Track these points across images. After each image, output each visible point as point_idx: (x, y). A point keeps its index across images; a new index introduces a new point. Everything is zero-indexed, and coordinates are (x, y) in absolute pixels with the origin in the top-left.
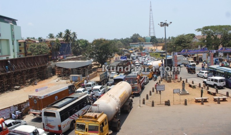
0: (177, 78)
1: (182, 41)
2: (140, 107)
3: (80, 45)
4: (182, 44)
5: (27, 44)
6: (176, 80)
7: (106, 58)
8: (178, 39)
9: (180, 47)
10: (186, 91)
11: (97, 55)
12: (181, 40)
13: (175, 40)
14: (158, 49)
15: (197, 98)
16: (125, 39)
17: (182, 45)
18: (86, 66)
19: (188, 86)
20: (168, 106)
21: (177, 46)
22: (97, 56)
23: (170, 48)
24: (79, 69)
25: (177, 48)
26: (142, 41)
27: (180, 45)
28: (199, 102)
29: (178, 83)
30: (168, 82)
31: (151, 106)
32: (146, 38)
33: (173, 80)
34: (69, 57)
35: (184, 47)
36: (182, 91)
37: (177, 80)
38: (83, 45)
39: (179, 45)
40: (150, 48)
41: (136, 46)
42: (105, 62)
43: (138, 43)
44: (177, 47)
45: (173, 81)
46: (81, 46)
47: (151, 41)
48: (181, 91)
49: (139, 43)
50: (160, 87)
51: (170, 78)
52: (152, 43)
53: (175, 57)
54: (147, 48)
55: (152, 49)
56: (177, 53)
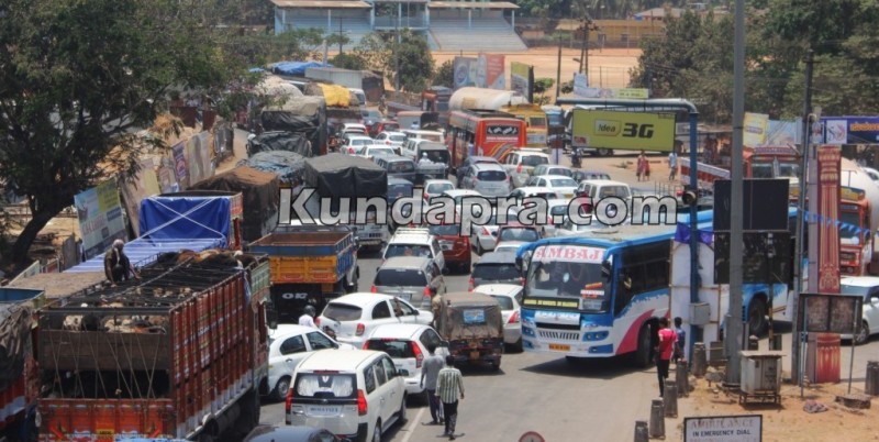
0: (829, 376)
7: (92, 143)
14: (594, 75)
29: (849, 417)
30: (748, 406)
33: (796, 390)
40: (514, 66)
42: (82, 184)
45: (802, 398)
50: (714, 433)
51: (767, 364)
52: (507, 12)
53: (819, 163)
54: (482, 63)
55: (531, 71)
56: (840, 127)
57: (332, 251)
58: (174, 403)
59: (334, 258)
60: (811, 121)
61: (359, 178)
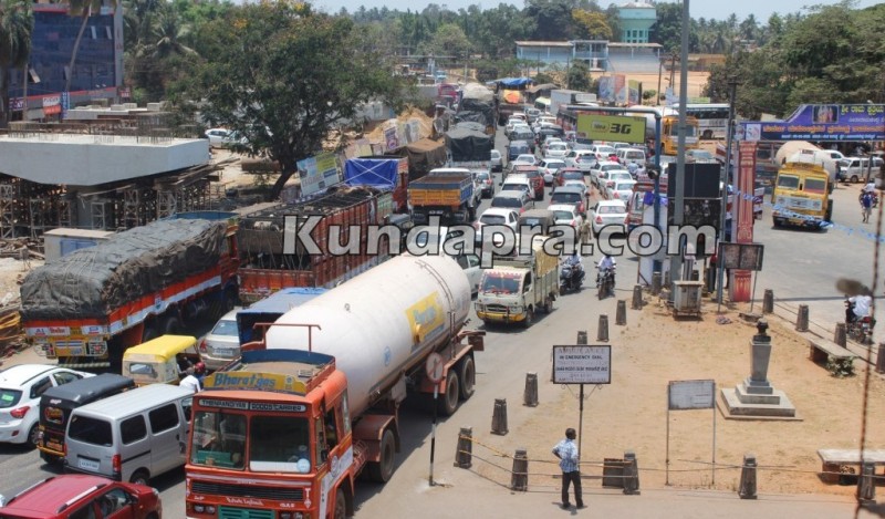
0: (743, 297)
1: (832, 48)
2: (432, 483)
3: (183, 31)
4: (830, 68)
6: (739, 305)
8: (812, 31)
9: (817, 86)
10: (776, 393)
11: (257, 106)
12: (825, 40)
13: (790, 39)
15: (834, 455)
16: (488, 14)
17: (829, 75)
18: (167, 178)
19: (808, 352)
20: (626, 493)
21: (801, 76)
22: (252, 113)
23: (755, 91)
24: (119, 190)
25: (794, 92)
26: (594, 31)
27: (820, 75)
28: (848, 480)
30: (678, 318)
31: (509, 483)
32: (624, 14)
33: (716, 307)
34: (90, 109)
35: (844, 85)
36: (749, 390)
37: (743, 307)
39: (811, 74)
40: (630, 82)
41: (548, 60)
43: (568, 44)
44: (798, 84)
45: (718, 313)
46: (189, 40)
47: (653, 36)
48: (743, 393)
49: (578, 47)
50: (576, 357)
51: (692, 290)
52: (655, 49)
53: (740, 153)
54: (613, 80)
55: (640, 85)
56: (756, 129)
57: (457, 187)
58: (315, 275)
59: (459, 191)
60: (734, 124)
61: (475, 142)
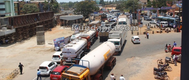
5: (20, 5)
12: (131, 3)
28: (159, 32)
38: (55, 6)
46: (53, 7)
52: (101, 5)
53: (138, 12)
